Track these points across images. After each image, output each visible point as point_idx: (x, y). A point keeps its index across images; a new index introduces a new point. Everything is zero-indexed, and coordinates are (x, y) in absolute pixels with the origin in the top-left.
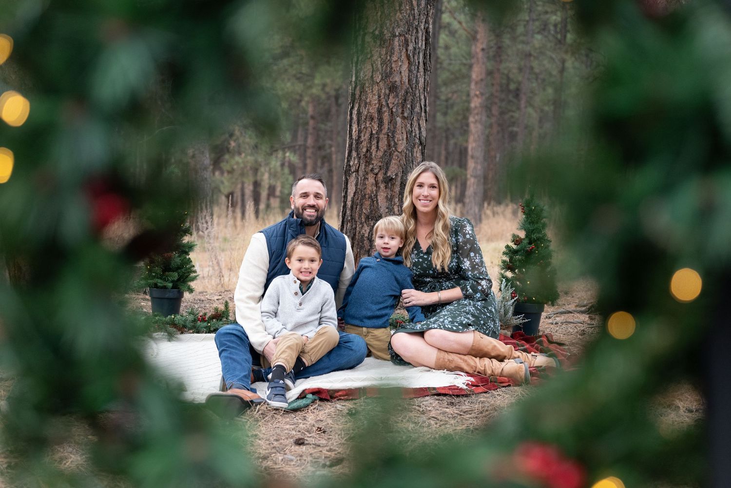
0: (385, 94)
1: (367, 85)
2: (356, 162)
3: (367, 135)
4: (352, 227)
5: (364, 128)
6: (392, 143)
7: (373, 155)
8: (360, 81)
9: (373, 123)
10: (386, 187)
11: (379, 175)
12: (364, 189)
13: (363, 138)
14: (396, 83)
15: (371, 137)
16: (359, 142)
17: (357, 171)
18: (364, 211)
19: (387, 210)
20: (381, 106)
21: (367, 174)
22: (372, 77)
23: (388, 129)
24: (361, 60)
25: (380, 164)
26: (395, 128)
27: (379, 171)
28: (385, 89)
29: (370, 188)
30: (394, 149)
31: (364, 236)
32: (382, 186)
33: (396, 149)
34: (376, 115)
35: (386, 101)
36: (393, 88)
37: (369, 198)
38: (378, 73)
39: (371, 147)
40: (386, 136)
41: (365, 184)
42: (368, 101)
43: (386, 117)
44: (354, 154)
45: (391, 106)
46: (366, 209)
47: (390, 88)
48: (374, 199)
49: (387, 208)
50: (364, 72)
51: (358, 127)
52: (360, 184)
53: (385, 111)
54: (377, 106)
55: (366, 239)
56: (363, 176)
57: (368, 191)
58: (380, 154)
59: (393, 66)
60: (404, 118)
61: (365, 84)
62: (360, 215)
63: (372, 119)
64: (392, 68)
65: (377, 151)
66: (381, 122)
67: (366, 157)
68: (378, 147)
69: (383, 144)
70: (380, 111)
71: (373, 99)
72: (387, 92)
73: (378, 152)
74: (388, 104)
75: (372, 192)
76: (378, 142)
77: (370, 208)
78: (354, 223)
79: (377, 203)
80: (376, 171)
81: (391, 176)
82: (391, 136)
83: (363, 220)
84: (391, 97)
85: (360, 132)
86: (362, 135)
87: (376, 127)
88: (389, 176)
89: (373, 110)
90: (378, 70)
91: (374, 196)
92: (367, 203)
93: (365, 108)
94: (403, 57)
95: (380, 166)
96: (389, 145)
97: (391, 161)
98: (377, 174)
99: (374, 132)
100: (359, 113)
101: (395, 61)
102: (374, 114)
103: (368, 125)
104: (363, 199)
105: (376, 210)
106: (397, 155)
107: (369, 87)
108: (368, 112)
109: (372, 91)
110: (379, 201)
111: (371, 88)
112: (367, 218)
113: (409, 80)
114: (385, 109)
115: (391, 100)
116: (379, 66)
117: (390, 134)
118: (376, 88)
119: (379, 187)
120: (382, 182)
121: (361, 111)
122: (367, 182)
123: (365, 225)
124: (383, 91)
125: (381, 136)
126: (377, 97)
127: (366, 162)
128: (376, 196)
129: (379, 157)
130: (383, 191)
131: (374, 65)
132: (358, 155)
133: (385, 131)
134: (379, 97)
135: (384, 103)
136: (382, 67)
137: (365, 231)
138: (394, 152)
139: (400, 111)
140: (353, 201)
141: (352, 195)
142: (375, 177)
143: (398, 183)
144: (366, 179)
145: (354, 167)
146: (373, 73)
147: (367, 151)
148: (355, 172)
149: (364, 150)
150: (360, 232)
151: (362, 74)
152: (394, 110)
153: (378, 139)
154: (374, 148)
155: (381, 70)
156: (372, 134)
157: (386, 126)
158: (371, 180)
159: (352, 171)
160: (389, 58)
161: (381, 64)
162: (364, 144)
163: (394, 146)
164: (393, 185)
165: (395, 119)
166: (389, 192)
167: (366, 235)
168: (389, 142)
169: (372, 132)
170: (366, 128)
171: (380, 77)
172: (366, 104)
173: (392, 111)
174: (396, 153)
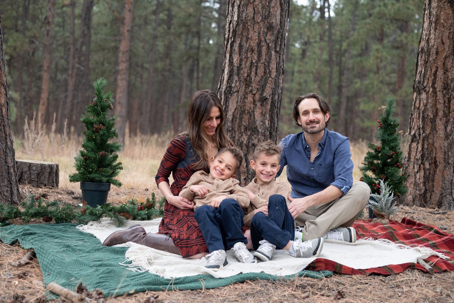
0: (264, 31)
1: (249, 24)
2: (238, 84)
3: (248, 64)
4: (232, 135)
5: (245, 57)
6: (268, 71)
7: (253, 80)
8: (242, 20)
9: (253, 54)
10: (262, 105)
11: (256, 96)
12: (244, 106)
13: (243, 66)
14: (273, 24)
15: (251, 65)
16: (239, 68)
17: (238, 91)
18: (244, 123)
19: (261, 123)
20: (260, 41)
21: (247, 94)
22: (253, 18)
23: (265, 59)
24: (244, 4)
25: (258, 87)
26: (270, 59)
27: (257, 92)
28: (264, 28)
29: (249, 105)
30: (268, 75)
31: (243, 143)
32: (258, 104)
33: (270, 76)
34: (256, 48)
35: (264, 38)
36: (270, 28)
37: (248, 113)
38: (259, 15)
39: (250, 73)
40: (263, 65)
41: (245, 102)
42: (250, 36)
43: (264, 50)
44: (236, 78)
45: (268, 41)
46: (245, 122)
47: (268, 28)
48: (251, 114)
49: (262, 122)
50: (247, 14)
51: (240, 56)
52: (240, 102)
53: (263, 46)
54: (257, 41)
55: (244, 145)
56: (243, 95)
57: (247, 108)
58: (258, 79)
59: (271, 10)
60: (276, 52)
61: (247, 23)
62: (239, 126)
63: (253, 51)
64: (270, 12)
65: (255, 76)
66: (260, 54)
67: (246, 81)
68: (256, 73)
69: (261, 71)
70: (259, 45)
71: (253, 35)
72: (266, 30)
73: (257, 77)
74: (266, 40)
75: (250, 108)
76: (256, 70)
77: (249, 121)
78: (234, 132)
79: (254, 118)
80: (254, 92)
81: (266, 96)
82: (267, 66)
83: (243, 130)
84: (268, 35)
85: (241, 60)
86: (243, 63)
87: (256, 57)
88: (265, 97)
89: (254, 44)
90: (259, 12)
91: (252, 111)
92: (246, 117)
93: (247, 42)
94: (278, 4)
95: (258, 88)
96: (265, 73)
97: (266, 85)
98: (254, 95)
99: (254, 61)
100: (241, 46)
101: (273, 7)
102: (254, 47)
103: (249, 55)
104: (243, 114)
105: (253, 123)
106: (271, 81)
107: (250, 26)
108: (250, 45)
109: (254, 29)
110: (256, 116)
111: (252, 26)
112: (246, 129)
113: (280, 23)
114: (263, 44)
115: (268, 37)
116: (260, 10)
117: (266, 64)
118: (257, 26)
119: (256, 105)
120: (259, 101)
121: (242, 44)
122: (246, 101)
123: (244, 134)
124: (262, 30)
125: (259, 65)
126: (257, 34)
127: (246, 84)
128: (253, 111)
129: (257, 81)
130: (259, 108)
131: (256, 9)
132: (239, 78)
133: (263, 61)
134: (259, 34)
135: (263, 39)
136: (263, 11)
137: (244, 139)
138: (269, 78)
139: (274, 46)
140: (233, 115)
141: (233, 110)
142: (253, 97)
143: (269, 102)
144: (245, 98)
145: (236, 88)
146: (254, 14)
147: (248, 76)
148: (237, 92)
149: (246, 75)
150: (239, 140)
151: (244, 15)
152: (270, 45)
153: (257, 67)
154: (253, 73)
155: (261, 13)
156: (252, 63)
157: (264, 57)
158: (250, 98)
159: (234, 91)
160: (267, 4)
161: (262, 8)
162: (246, 70)
163: (269, 73)
164: (267, 103)
165: (271, 52)
166: (264, 109)
167: (245, 142)
168: (265, 69)
169: (252, 61)
170: (247, 58)
171: (260, 18)
172: (248, 38)
173: (268, 46)
174: (270, 79)
